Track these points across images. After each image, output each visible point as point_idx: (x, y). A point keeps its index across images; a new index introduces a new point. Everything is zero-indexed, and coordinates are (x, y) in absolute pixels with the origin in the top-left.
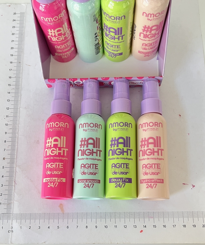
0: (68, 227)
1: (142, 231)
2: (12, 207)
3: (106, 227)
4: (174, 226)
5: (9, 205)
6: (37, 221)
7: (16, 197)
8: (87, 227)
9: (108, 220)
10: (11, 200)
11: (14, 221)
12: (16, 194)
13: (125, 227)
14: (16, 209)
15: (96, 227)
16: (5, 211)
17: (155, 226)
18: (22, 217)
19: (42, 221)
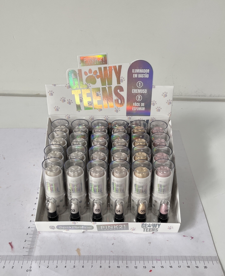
0: (83, 267)
1: (151, 271)
2: (34, 250)
3: (118, 267)
4: (180, 267)
5: (31, 249)
6: (55, 262)
7: (38, 243)
8: (101, 267)
9: (120, 262)
10: (34, 245)
11: (34, 262)
12: (38, 241)
13: (136, 267)
14: (37, 252)
15: (110, 267)
16: (27, 254)
17: (162, 267)
18: (41, 258)
19: (60, 261)
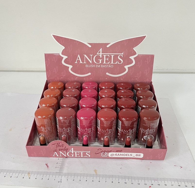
0: (99, 181)
2: (63, 169)
6: (79, 177)
9: (127, 180)
10: (63, 166)
11: (63, 177)
12: (66, 163)
13: (139, 184)
15: (119, 183)
16: (58, 171)
17: (159, 185)
18: (69, 175)
19: (82, 177)
